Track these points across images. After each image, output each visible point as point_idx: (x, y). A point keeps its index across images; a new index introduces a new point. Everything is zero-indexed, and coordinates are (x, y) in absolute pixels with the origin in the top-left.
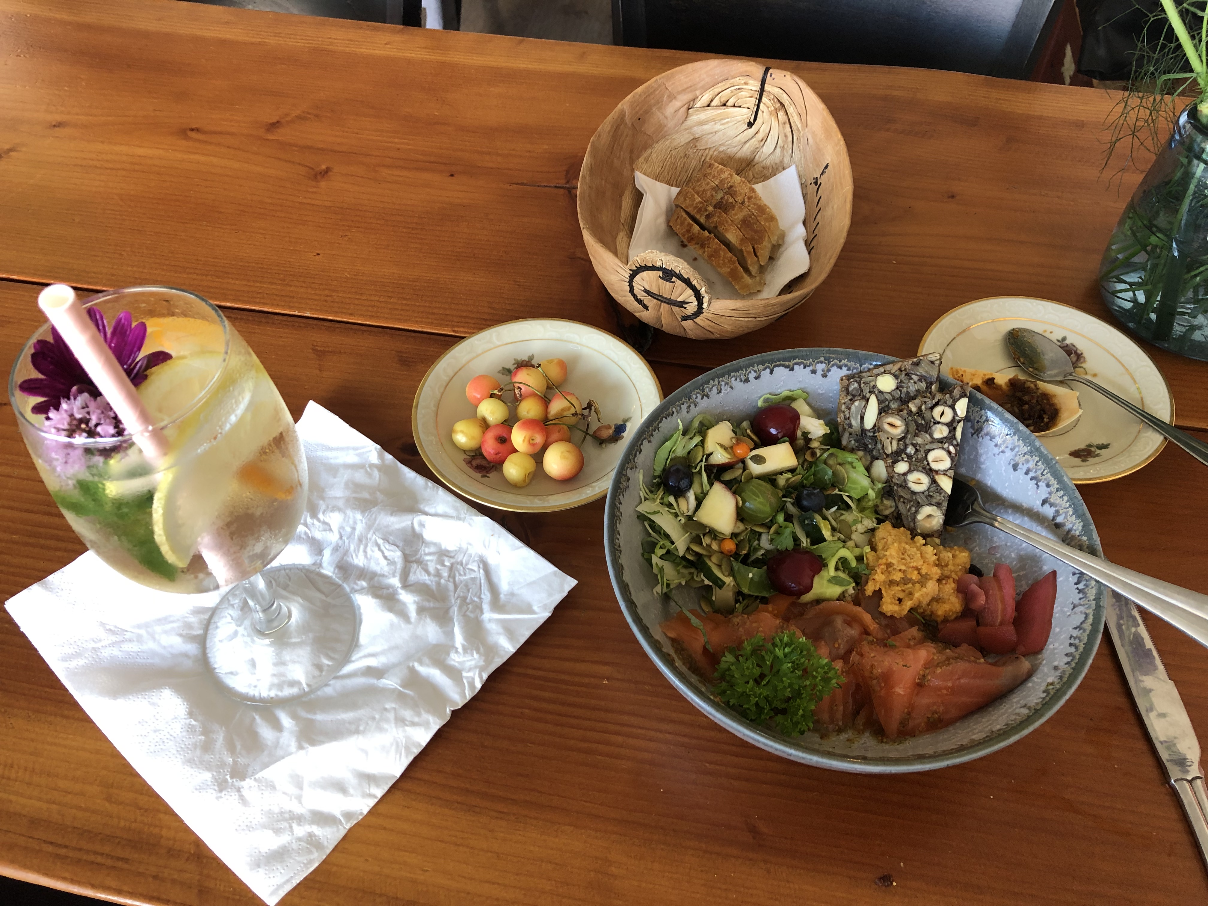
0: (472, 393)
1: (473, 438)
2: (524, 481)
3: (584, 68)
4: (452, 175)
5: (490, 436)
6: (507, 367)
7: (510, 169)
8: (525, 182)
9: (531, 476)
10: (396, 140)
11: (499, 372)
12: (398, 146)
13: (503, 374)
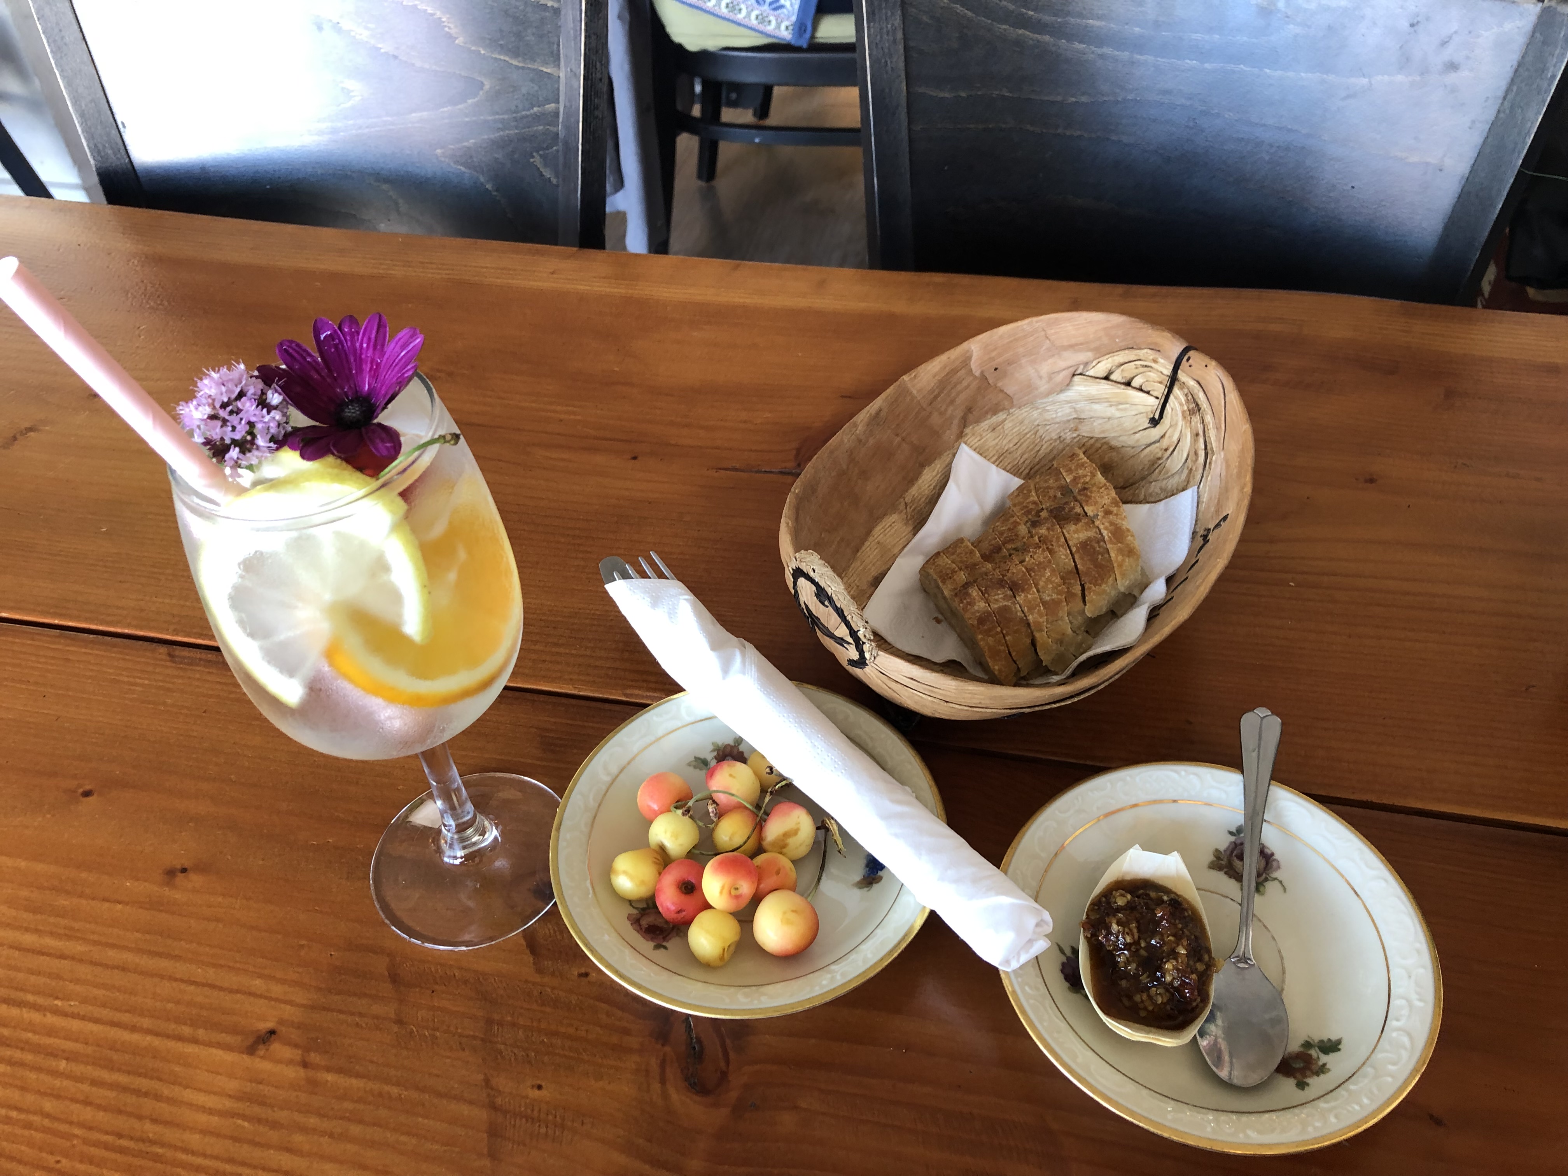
0: (647, 801)
1: (643, 882)
2: (722, 958)
3: (826, 302)
4: (635, 458)
5: (670, 879)
6: (702, 757)
7: (717, 448)
8: (738, 466)
9: (732, 948)
10: (559, 408)
11: (689, 764)
12: (562, 416)
13: (695, 767)
